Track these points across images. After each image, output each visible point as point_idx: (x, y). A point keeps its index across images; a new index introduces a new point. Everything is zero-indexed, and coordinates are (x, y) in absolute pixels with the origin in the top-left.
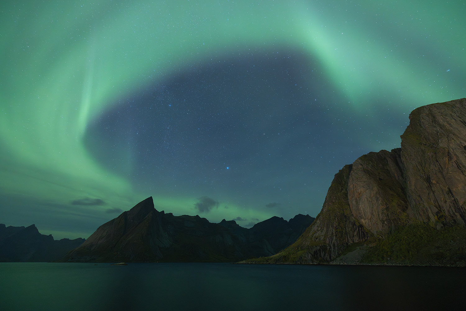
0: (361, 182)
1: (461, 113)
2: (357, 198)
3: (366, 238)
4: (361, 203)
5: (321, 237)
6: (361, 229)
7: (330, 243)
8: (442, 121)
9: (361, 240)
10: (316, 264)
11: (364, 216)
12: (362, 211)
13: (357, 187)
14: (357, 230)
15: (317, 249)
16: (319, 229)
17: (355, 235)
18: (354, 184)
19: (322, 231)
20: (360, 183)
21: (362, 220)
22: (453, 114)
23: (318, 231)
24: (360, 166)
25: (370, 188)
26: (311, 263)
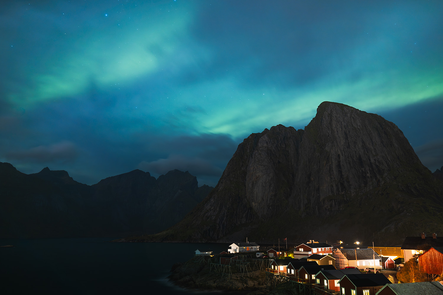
0: (261, 165)
1: (347, 124)
2: (253, 181)
3: (252, 220)
4: (256, 187)
5: (213, 217)
6: (250, 212)
7: (220, 223)
8: (334, 126)
9: (248, 221)
10: (204, 242)
11: (255, 200)
12: (255, 195)
13: (256, 170)
14: (247, 212)
15: (207, 229)
16: (212, 208)
17: (243, 216)
18: (255, 166)
19: (214, 211)
20: (261, 167)
21: (253, 203)
22: (342, 123)
23: (211, 210)
24: (265, 145)
25: (267, 173)
26: (200, 242)
